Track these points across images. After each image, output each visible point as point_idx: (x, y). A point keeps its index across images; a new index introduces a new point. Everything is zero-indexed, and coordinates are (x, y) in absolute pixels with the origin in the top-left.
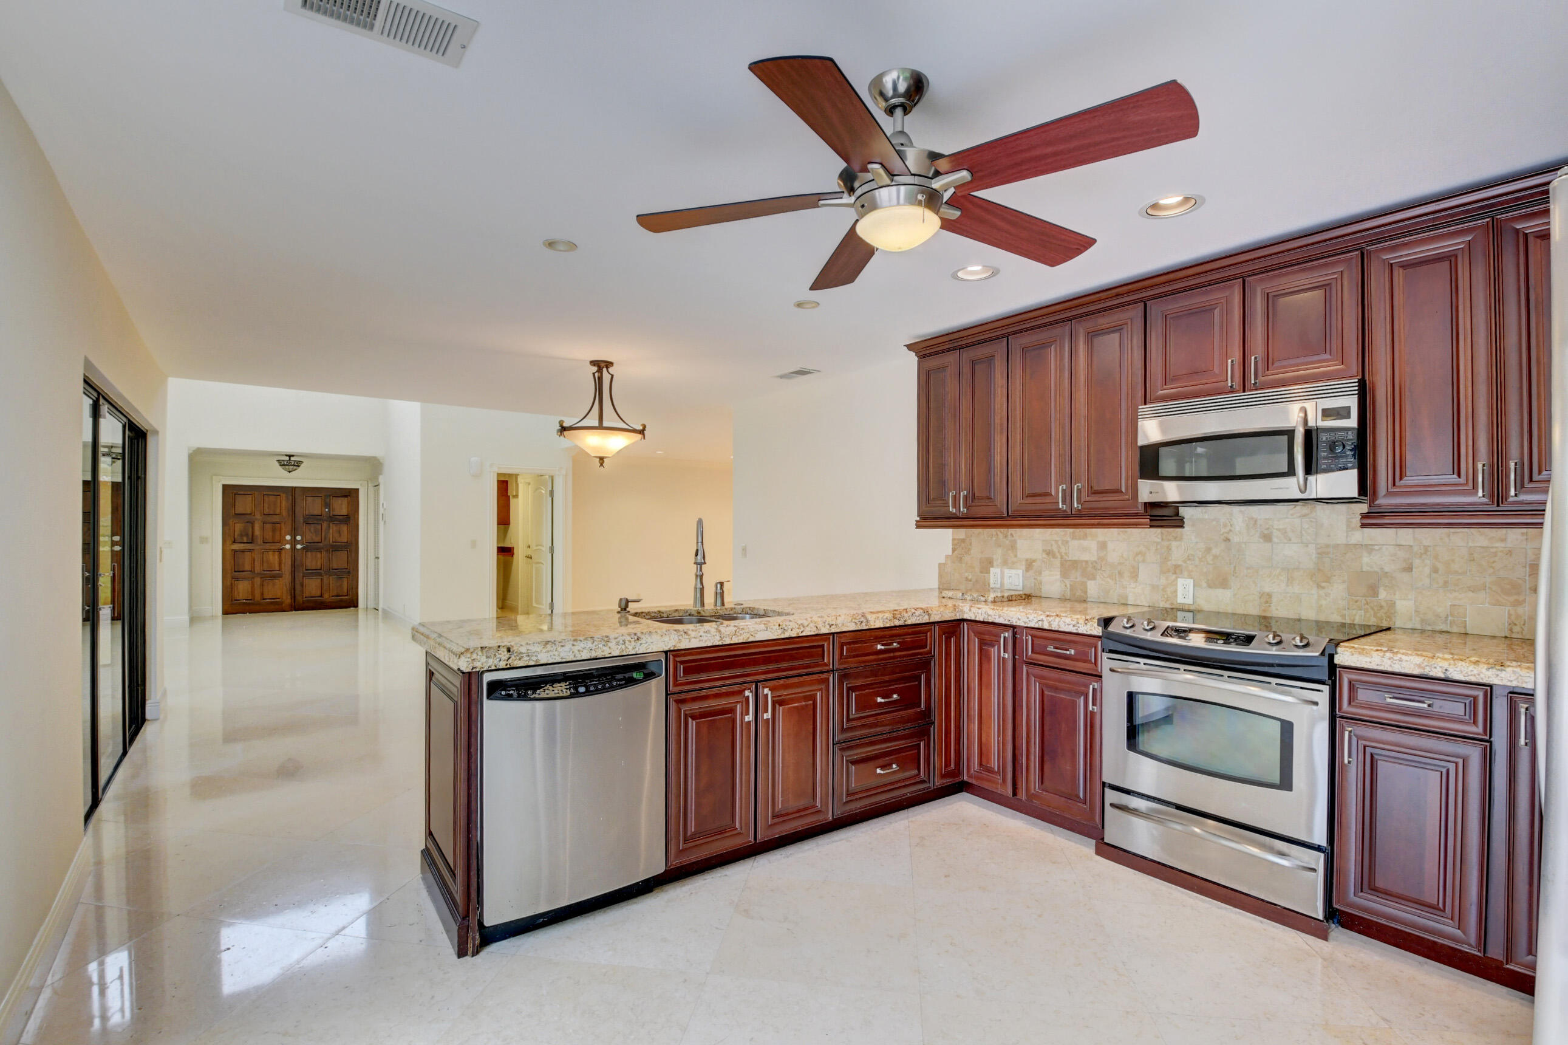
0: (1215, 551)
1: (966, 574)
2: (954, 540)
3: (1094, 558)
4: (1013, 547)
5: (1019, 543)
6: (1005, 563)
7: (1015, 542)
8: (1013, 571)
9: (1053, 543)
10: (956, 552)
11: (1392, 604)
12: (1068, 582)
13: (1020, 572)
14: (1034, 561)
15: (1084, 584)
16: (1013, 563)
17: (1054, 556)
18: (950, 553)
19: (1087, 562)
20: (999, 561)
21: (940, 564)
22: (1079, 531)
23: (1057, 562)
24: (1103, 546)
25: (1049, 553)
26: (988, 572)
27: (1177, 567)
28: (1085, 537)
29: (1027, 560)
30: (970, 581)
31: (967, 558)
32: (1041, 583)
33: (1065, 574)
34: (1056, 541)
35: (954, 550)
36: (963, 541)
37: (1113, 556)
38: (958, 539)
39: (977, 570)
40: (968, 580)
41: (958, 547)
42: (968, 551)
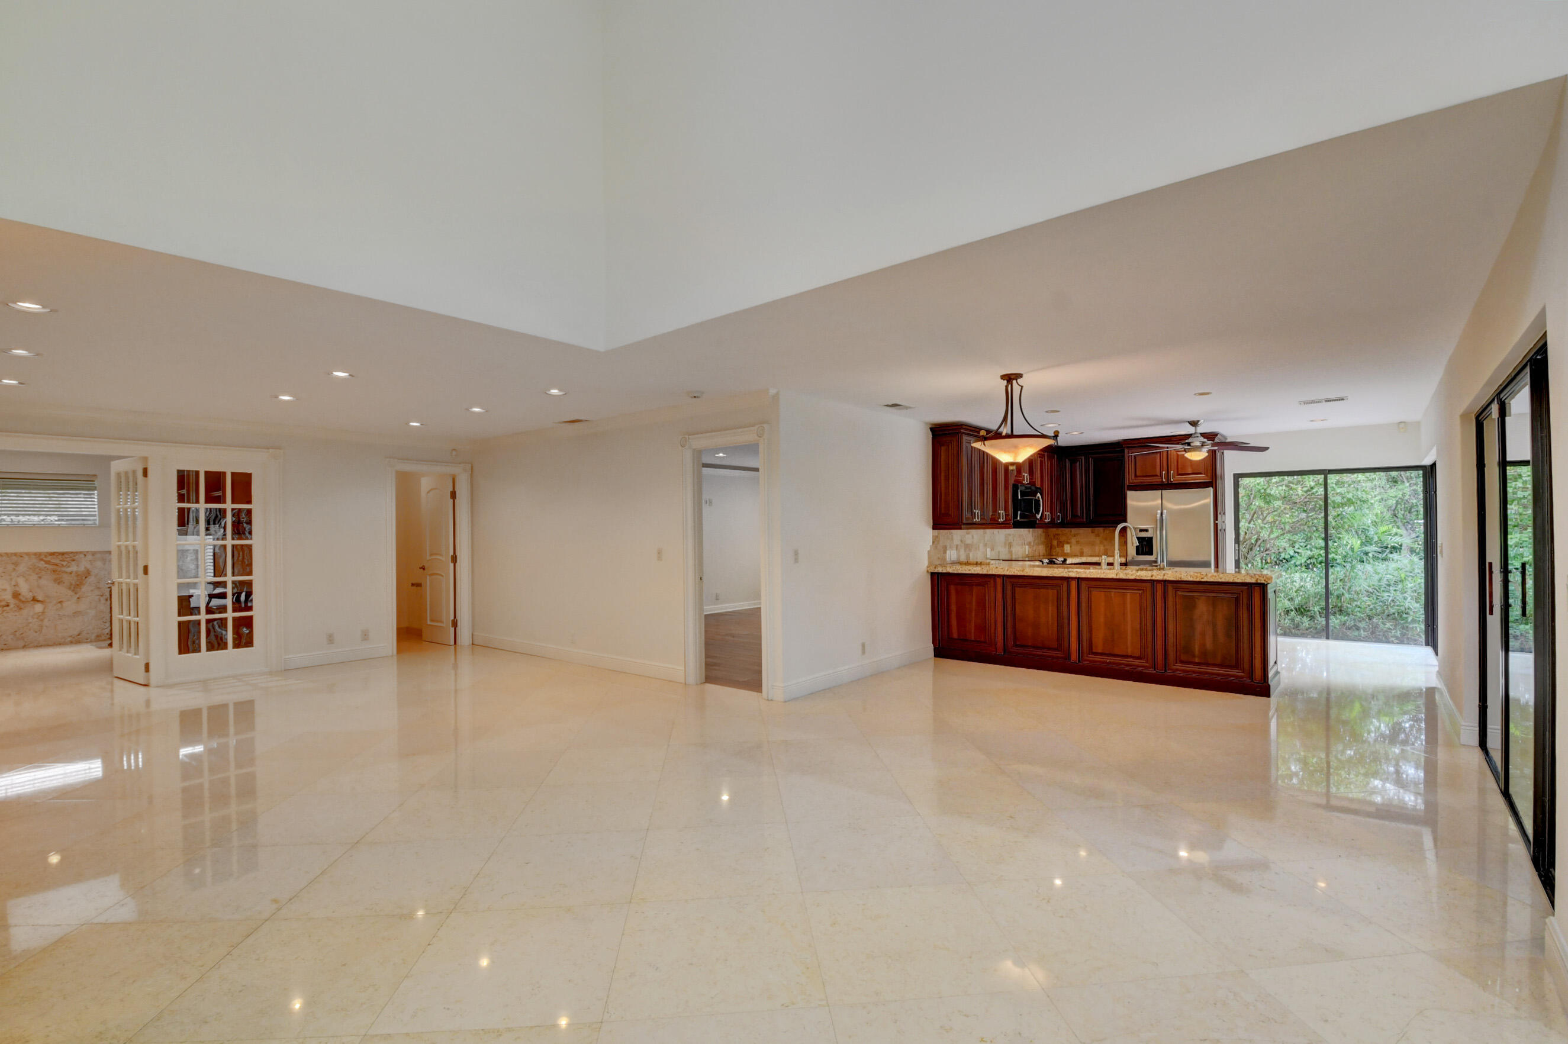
1: (939, 554)
2: (933, 536)
3: (971, 543)
4: (953, 539)
5: (955, 537)
6: (951, 548)
7: (953, 537)
9: (962, 536)
10: (935, 543)
12: (966, 554)
13: (955, 550)
14: (958, 545)
15: (969, 554)
16: (953, 547)
18: (931, 544)
20: (949, 547)
21: (928, 552)
23: (963, 545)
24: (973, 537)
25: (961, 541)
26: (946, 553)
28: (969, 533)
29: (956, 545)
31: (939, 546)
32: (960, 553)
33: (965, 551)
35: (933, 542)
36: (937, 537)
37: (975, 541)
39: (942, 552)
40: (939, 558)
41: (935, 540)
42: (939, 541)
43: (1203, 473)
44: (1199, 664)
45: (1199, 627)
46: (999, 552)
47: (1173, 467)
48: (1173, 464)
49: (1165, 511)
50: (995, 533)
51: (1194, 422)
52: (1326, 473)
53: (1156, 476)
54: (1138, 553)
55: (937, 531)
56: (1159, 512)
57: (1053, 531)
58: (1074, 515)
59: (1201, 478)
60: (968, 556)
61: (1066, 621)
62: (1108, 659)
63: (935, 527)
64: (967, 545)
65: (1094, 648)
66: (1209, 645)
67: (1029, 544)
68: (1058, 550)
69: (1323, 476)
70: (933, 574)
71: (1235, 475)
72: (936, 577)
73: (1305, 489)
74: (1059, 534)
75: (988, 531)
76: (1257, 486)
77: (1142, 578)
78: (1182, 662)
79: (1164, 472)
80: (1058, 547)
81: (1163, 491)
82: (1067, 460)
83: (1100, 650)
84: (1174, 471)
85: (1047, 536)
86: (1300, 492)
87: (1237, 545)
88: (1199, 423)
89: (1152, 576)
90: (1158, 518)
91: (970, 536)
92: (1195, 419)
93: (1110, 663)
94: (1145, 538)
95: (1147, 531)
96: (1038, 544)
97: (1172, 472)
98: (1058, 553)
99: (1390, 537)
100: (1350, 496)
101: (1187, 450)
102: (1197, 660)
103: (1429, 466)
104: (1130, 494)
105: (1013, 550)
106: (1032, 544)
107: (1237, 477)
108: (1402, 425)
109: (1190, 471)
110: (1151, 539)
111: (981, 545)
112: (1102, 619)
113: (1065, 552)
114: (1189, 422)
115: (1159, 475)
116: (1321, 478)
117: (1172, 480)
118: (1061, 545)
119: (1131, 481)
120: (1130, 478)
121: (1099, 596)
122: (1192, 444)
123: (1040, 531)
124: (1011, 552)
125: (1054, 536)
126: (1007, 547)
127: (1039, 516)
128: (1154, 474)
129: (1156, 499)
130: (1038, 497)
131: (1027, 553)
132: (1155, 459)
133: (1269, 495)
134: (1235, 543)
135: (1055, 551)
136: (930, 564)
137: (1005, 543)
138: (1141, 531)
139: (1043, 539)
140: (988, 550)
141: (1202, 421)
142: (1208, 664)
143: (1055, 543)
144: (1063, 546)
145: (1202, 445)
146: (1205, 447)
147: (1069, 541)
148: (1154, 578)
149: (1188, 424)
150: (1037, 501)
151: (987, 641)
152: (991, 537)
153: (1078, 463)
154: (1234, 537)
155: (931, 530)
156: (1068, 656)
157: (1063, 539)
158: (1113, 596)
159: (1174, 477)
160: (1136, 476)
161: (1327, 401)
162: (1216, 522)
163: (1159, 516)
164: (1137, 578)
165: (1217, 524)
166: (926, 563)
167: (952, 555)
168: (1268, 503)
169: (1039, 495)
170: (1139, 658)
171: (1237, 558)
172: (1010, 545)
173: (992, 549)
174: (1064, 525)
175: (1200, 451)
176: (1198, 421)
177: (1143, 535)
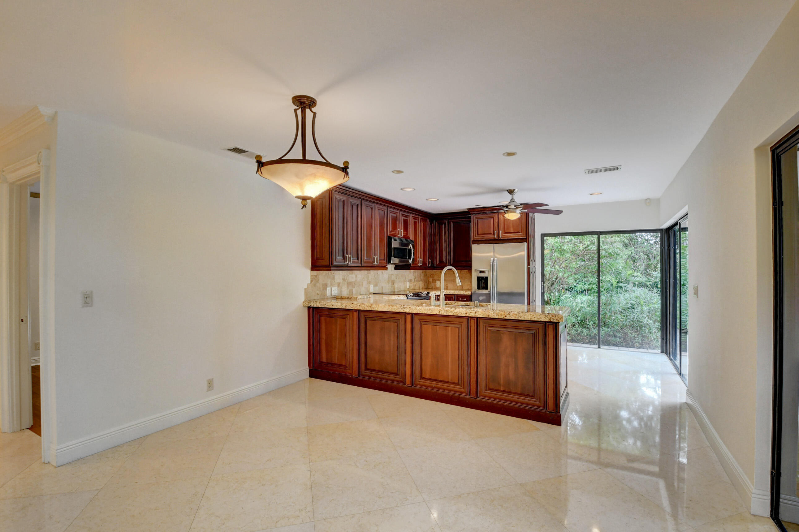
0: (376, 277)
1: (317, 292)
2: (311, 276)
3: (354, 281)
4: (334, 278)
5: (336, 277)
6: (332, 285)
7: (334, 276)
8: (335, 288)
9: (345, 276)
10: (313, 282)
11: (395, 286)
12: (348, 290)
13: (337, 287)
14: (340, 283)
15: (352, 289)
16: (334, 285)
17: (345, 281)
18: (309, 282)
19: (353, 282)
20: (329, 284)
21: (305, 289)
22: (351, 272)
23: (346, 283)
24: (356, 276)
25: (344, 280)
26: (326, 290)
27: (370, 281)
28: (352, 274)
29: (338, 283)
30: (319, 294)
31: (318, 285)
32: (342, 291)
33: (348, 287)
34: (346, 275)
35: (312, 281)
36: (316, 276)
37: (359, 280)
38: (314, 276)
39: (321, 289)
40: (318, 294)
41: (314, 279)
42: (318, 281)
43: (521, 232)
44: (503, 391)
45: (503, 360)
46: (382, 287)
47: (501, 228)
48: (501, 226)
49: (496, 259)
50: (378, 273)
51: (511, 191)
52: (599, 233)
53: (491, 234)
54: (479, 288)
55: (315, 273)
56: (492, 259)
57: (429, 272)
58: (441, 260)
59: (520, 235)
60: (351, 292)
61: (403, 350)
62: (434, 384)
63: (312, 269)
64: (350, 282)
65: (423, 373)
66: (512, 376)
67: (410, 281)
68: (433, 285)
69: (597, 236)
70: (309, 308)
71: (541, 234)
72: (311, 310)
73: (584, 246)
74: (433, 274)
75: (372, 272)
76: (556, 244)
77: (459, 315)
78: (490, 389)
79: (496, 231)
80: (432, 283)
81: (495, 244)
82: (437, 223)
83: (428, 376)
84: (502, 231)
85: (425, 275)
86: (581, 249)
87: (542, 282)
88: (515, 192)
89: (466, 313)
90: (492, 263)
91: (354, 276)
92: (511, 188)
93: (436, 388)
94: (484, 277)
95: (484, 272)
96: (418, 281)
97: (501, 231)
98: (433, 286)
99: (634, 277)
100: (610, 251)
101: (506, 212)
102: (502, 388)
103: (664, 229)
104: (474, 247)
105: (396, 286)
106: (413, 281)
107: (543, 236)
108: (648, 201)
109: (512, 231)
110: (487, 278)
111: (365, 283)
112: (430, 350)
113: (437, 286)
114: (507, 191)
115: (493, 233)
116: (594, 238)
117: (501, 237)
118: (434, 281)
119: (475, 237)
120: (474, 236)
121: (427, 329)
122: (509, 207)
123: (419, 272)
124: (394, 288)
125: (430, 275)
126: (390, 283)
127: (411, 261)
128: (490, 233)
129: (490, 252)
130: (410, 247)
131: (408, 287)
132: (490, 222)
133: (564, 250)
134: (541, 282)
135: (430, 285)
136: (308, 300)
137: (389, 281)
138: (481, 272)
139: (422, 277)
140: (372, 286)
141: (516, 190)
142: (510, 393)
143: (431, 280)
144: (435, 282)
145: (517, 208)
146: (518, 209)
147: (439, 279)
148: (467, 315)
149: (507, 192)
150: (410, 250)
151: (347, 365)
152: (375, 276)
153: (443, 225)
154: (541, 277)
155: (309, 271)
156: (404, 382)
157: (435, 277)
158: (438, 329)
159: (502, 235)
160: (478, 234)
161: (606, 170)
162: (529, 266)
163: (492, 262)
164: (455, 315)
165: (529, 268)
166: (302, 298)
167: (332, 291)
168: (563, 255)
169: (411, 245)
170: (457, 384)
171: (542, 291)
172: (393, 282)
173: (376, 285)
174: (433, 268)
175: (515, 212)
176: (514, 190)
177: (482, 275)
